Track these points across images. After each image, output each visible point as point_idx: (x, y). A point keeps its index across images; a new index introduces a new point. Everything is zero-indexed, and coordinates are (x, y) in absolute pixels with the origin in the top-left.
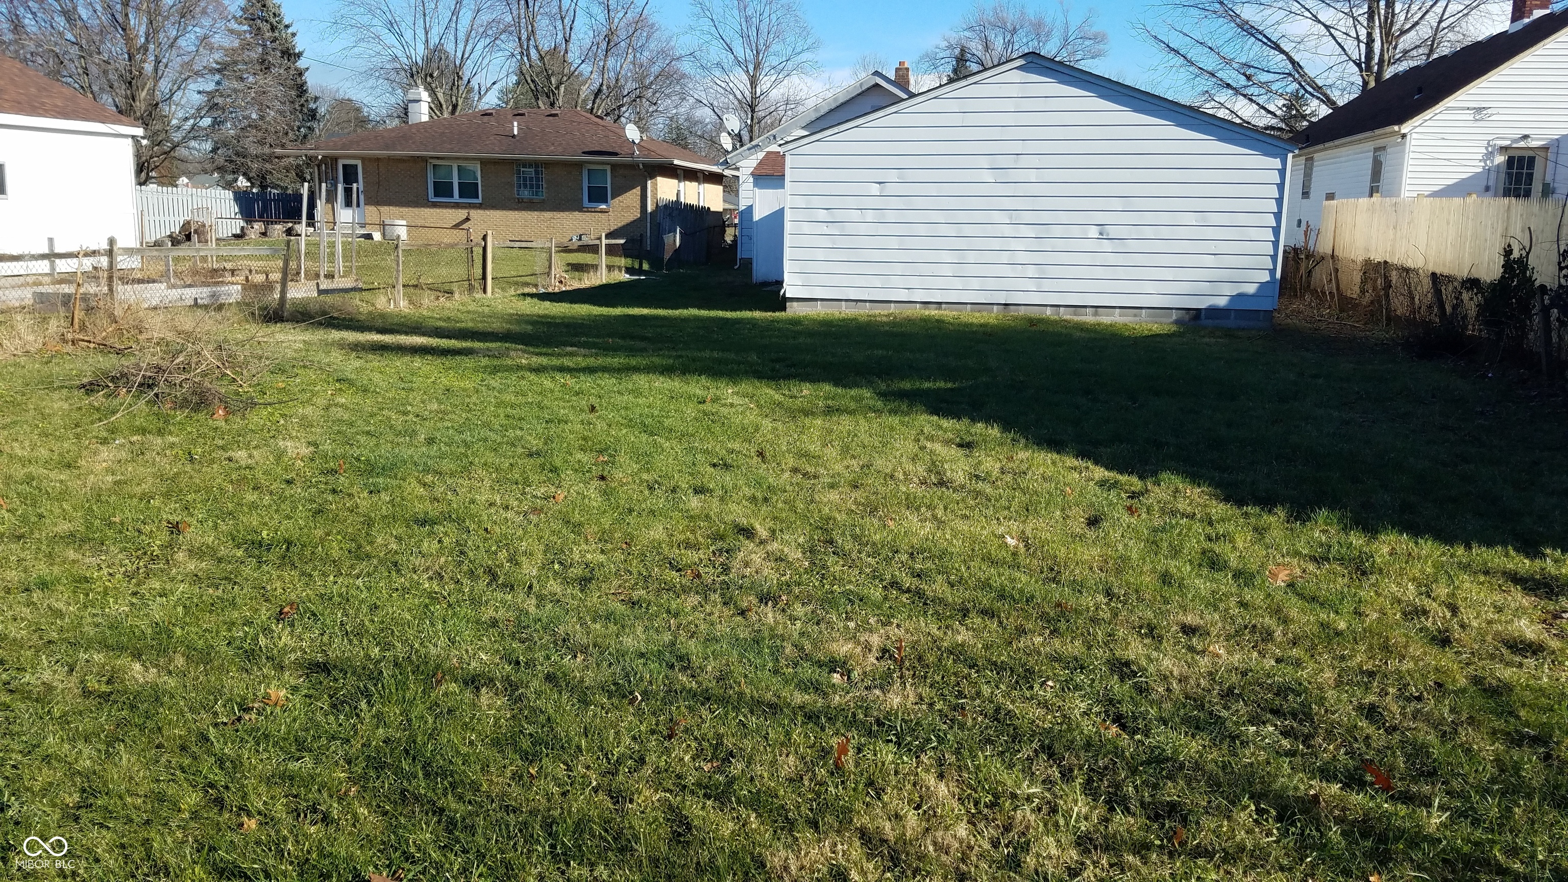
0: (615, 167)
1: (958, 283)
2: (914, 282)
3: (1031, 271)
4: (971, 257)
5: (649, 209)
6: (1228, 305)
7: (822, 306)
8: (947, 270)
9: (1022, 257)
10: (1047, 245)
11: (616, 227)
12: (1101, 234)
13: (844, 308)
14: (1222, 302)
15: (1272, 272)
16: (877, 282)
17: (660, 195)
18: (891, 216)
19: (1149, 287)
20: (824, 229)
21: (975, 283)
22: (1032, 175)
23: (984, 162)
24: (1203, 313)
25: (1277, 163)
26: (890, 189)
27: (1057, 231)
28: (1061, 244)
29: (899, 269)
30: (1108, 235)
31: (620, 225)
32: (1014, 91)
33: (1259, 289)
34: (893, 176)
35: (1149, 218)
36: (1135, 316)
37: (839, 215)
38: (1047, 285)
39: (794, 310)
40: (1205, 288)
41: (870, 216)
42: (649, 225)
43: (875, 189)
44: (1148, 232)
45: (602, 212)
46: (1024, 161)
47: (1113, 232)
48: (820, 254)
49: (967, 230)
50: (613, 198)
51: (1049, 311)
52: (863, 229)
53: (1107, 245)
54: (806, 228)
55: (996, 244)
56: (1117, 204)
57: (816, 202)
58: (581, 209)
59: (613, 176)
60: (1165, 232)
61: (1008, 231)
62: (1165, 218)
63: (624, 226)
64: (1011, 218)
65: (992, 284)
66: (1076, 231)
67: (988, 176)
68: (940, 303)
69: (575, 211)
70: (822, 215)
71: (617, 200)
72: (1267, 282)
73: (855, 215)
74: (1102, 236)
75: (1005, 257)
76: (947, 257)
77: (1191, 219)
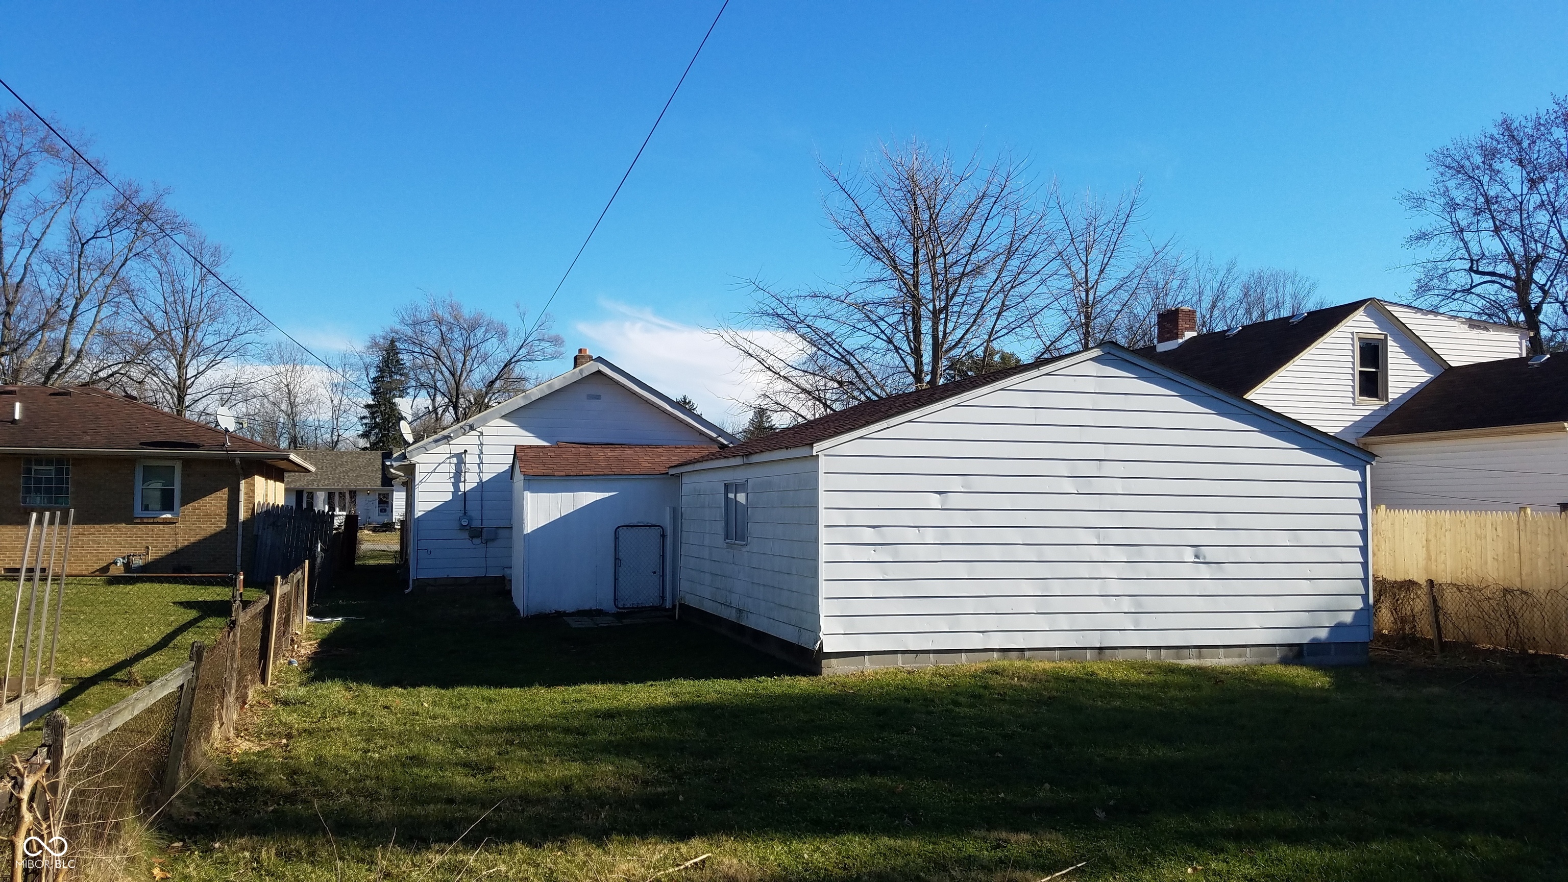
0: (187, 462)
1: (1042, 622)
2: (990, 623)
3: (1126, 604)
4: (1057, 587)
5: (242, 516)
6: (1328, 638)
7: (871, 662)
8: (1028, 605)
9: (1116, 587)
10: (1141, 570)
11: (186, 543)
12: (1197, 556)
13: (900, 664)
14: (1323, 634)
15: (1365, 597)
16: (943, 624)
17: (259, 498)
18: (957, 536)
19: (1252, 620)
20: (870, 554)
21: (1063, 622)
22: (1118, 486)
23: (1062, 468)
24: (1305, 648)
25: (1356, 475)
26: (954, 501)
27: (1151, 554)
28: (1156, 570)
29: (970, 605)
30: (1205, 558)
31: (192, 540)
32: (1090, 385)
33: (1355, 617)
34: (956, 484)
35: (1244, 538)
36: (1240, 656)
37: (891, 535)
38: (1146, 621)
39: (833, 670)
40: (1304, 618)
41: (930, 535)
42: (240, 538)
43: (935, 501)
44: (1245, 554)
45: (166, 522)
46: (1109, 469)
47: (1210, 554)
48: (867, 589)
49: (1050, 553)
50: (184, 503)
51: (1149, 655)
52: (922, 553)
53: (1204, 571)
54: (848, 553)
55: (1083, 570)
56: (1210, 521)
57: (860, 518)
58: (130, 520)
59: (184, 475)
60: (1261, 554)
61: (1096, 553)
62: (1259, 538)
63: (200, 542)
64: (1098, 537)
65: (1083, 622)
66: (1170, 554)
67: (1068, 485)
68: (1022, 650)
69: (120, 522)
70: (869, 535)
71: (190, 506)
72: (1361, 609)
73: (911, 535)
74: (1199, 560)
75: (1095, 587)
76: (1027, 588)
77: (1283, 538)
